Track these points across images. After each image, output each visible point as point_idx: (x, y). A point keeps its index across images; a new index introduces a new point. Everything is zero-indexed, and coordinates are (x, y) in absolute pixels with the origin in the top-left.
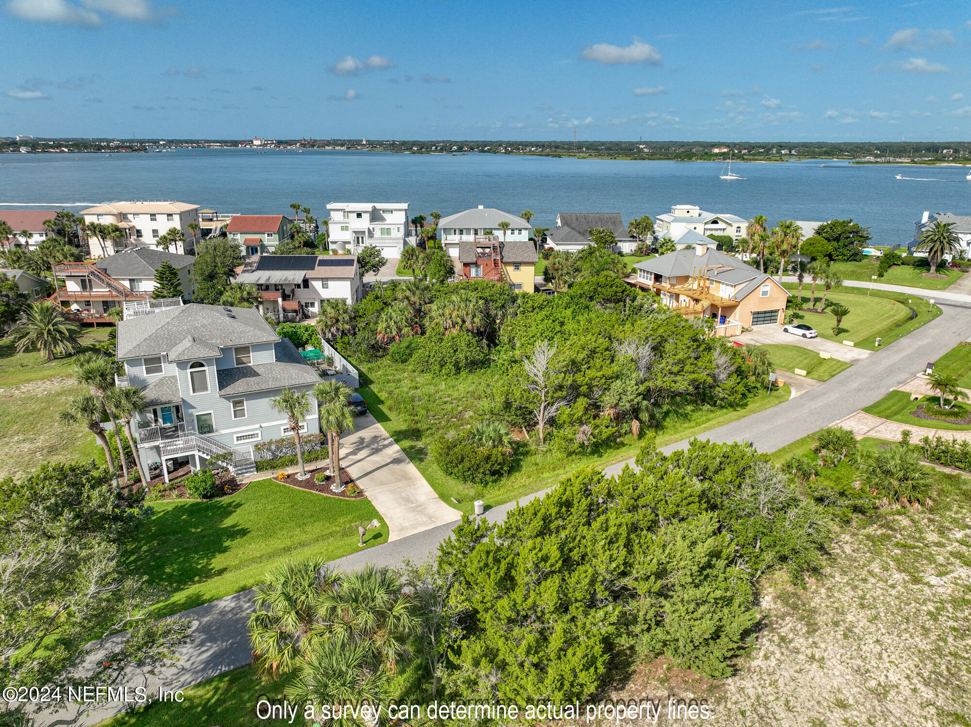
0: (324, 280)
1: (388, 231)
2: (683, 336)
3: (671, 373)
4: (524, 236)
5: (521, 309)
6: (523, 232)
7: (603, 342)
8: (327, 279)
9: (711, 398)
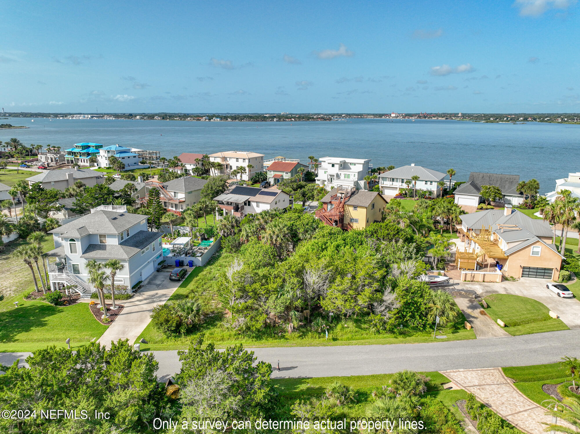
0: (258, 203)
1: (348, 176)
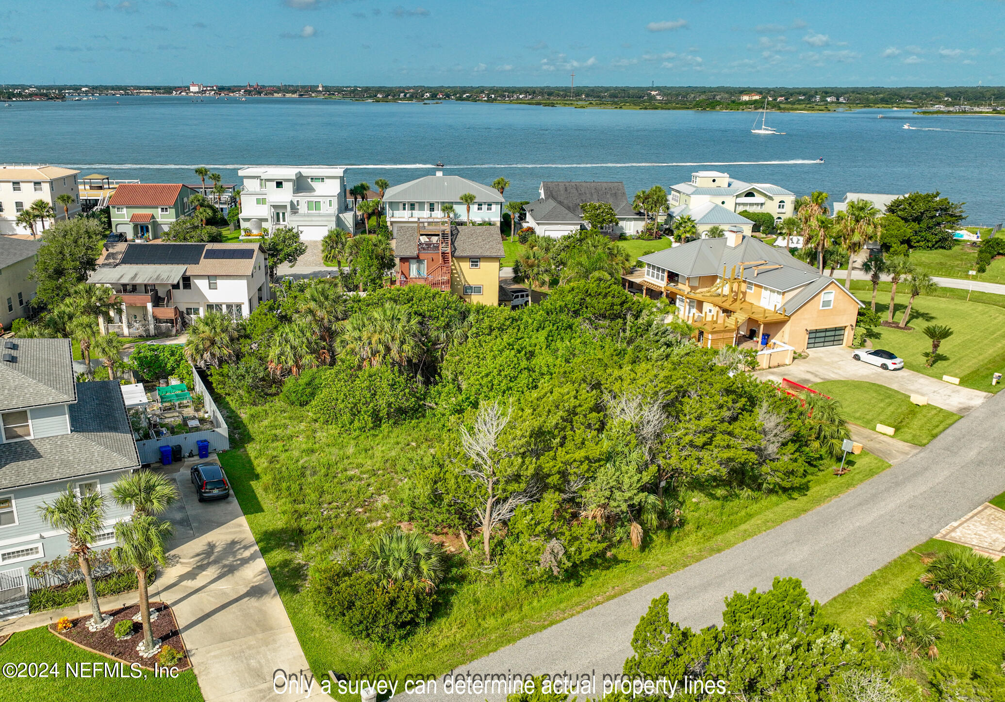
0: (212, 278)
1: (317, 205)
2: (711, 384)
3: (691, 444)
4: (495, 216)
5: (474, 330)
6: (493, 207)
7: (588, 397)
8: (216, 277)
9: (755, 478)
